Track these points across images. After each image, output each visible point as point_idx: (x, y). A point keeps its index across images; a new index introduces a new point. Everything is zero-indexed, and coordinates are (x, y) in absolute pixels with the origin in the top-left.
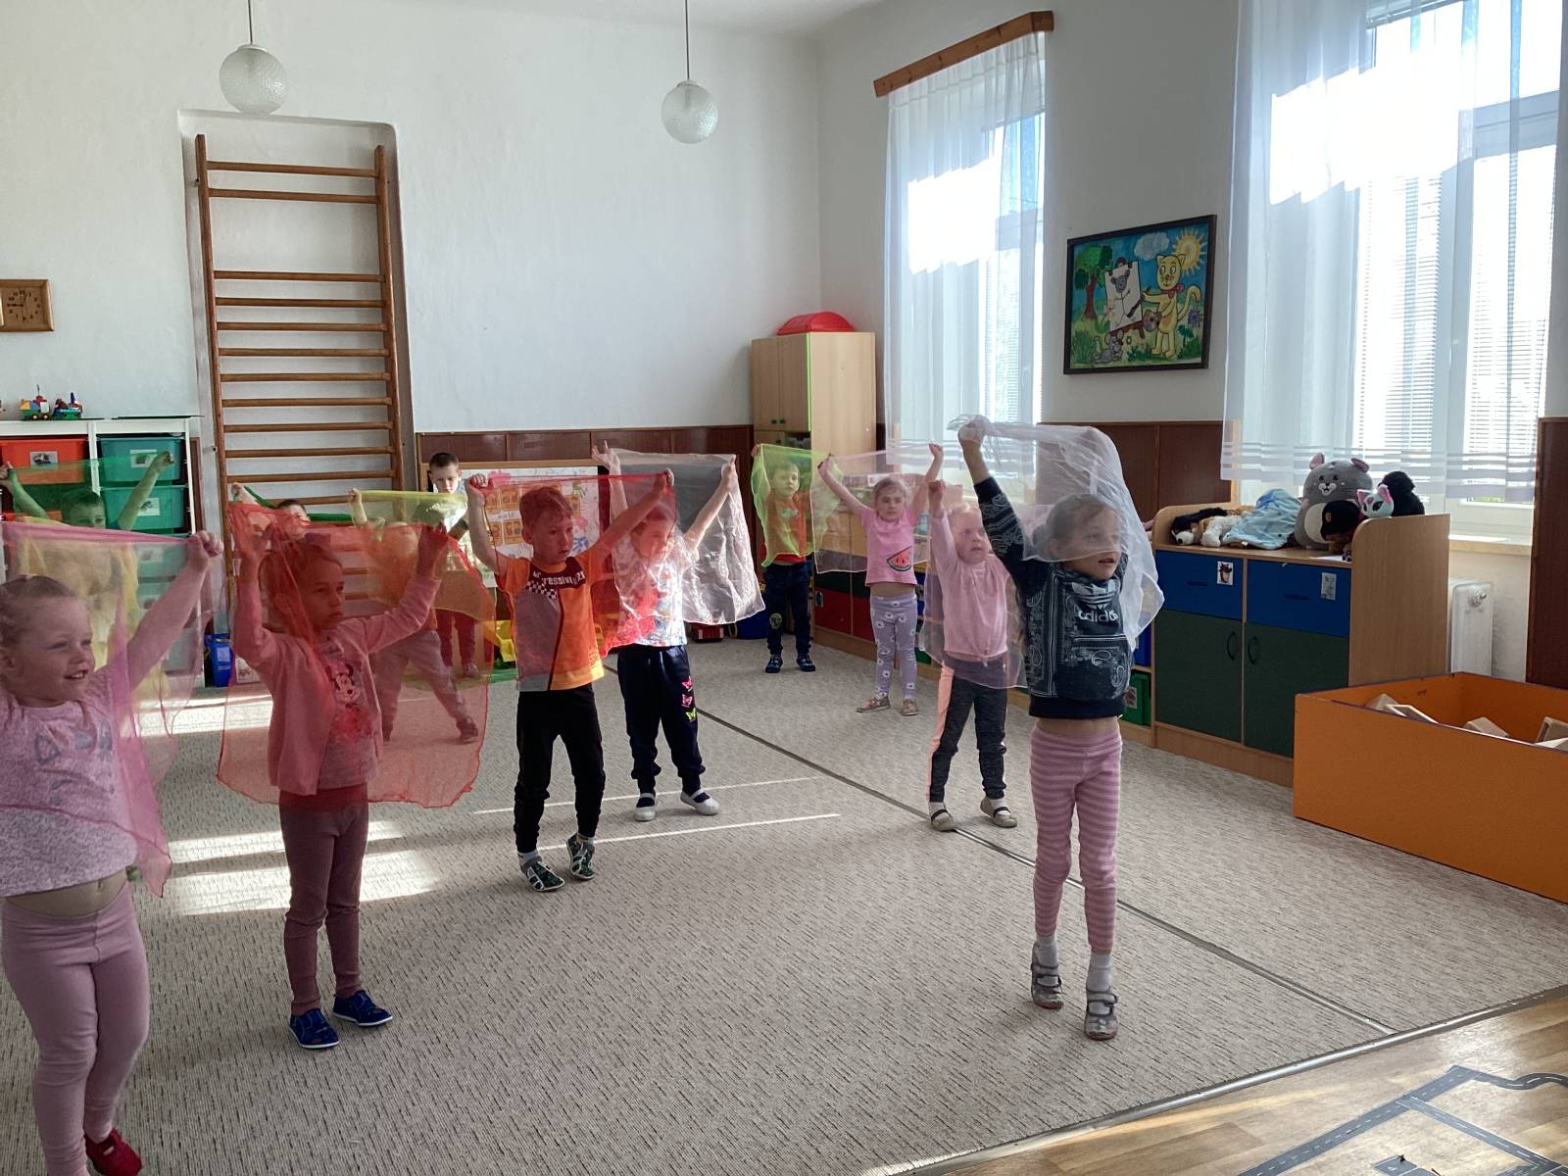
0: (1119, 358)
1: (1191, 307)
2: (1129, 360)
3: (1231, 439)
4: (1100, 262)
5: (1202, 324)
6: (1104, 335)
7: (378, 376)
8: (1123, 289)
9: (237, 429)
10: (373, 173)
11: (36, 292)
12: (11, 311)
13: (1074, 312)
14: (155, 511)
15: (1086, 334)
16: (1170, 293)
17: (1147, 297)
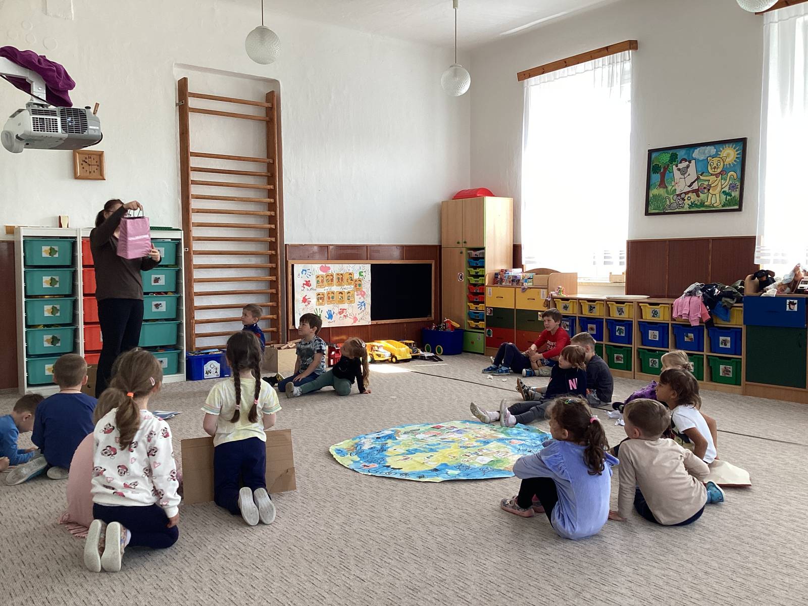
0: (683, 207)
1: (730, 182)
2: (689, 208)
3: (759, 244)
4: (669, 161)
5: (738, 190)
6: (672, 196)
7: (268, 213)
8: (685, 173)
9: (199, 239)
10: (269, 105)
11: (97, 158)
12: (83, 168)
13: (651, 185)
14: (162, 282)
15: (660, 196)
16: (717, 175)
17: (701, 177)
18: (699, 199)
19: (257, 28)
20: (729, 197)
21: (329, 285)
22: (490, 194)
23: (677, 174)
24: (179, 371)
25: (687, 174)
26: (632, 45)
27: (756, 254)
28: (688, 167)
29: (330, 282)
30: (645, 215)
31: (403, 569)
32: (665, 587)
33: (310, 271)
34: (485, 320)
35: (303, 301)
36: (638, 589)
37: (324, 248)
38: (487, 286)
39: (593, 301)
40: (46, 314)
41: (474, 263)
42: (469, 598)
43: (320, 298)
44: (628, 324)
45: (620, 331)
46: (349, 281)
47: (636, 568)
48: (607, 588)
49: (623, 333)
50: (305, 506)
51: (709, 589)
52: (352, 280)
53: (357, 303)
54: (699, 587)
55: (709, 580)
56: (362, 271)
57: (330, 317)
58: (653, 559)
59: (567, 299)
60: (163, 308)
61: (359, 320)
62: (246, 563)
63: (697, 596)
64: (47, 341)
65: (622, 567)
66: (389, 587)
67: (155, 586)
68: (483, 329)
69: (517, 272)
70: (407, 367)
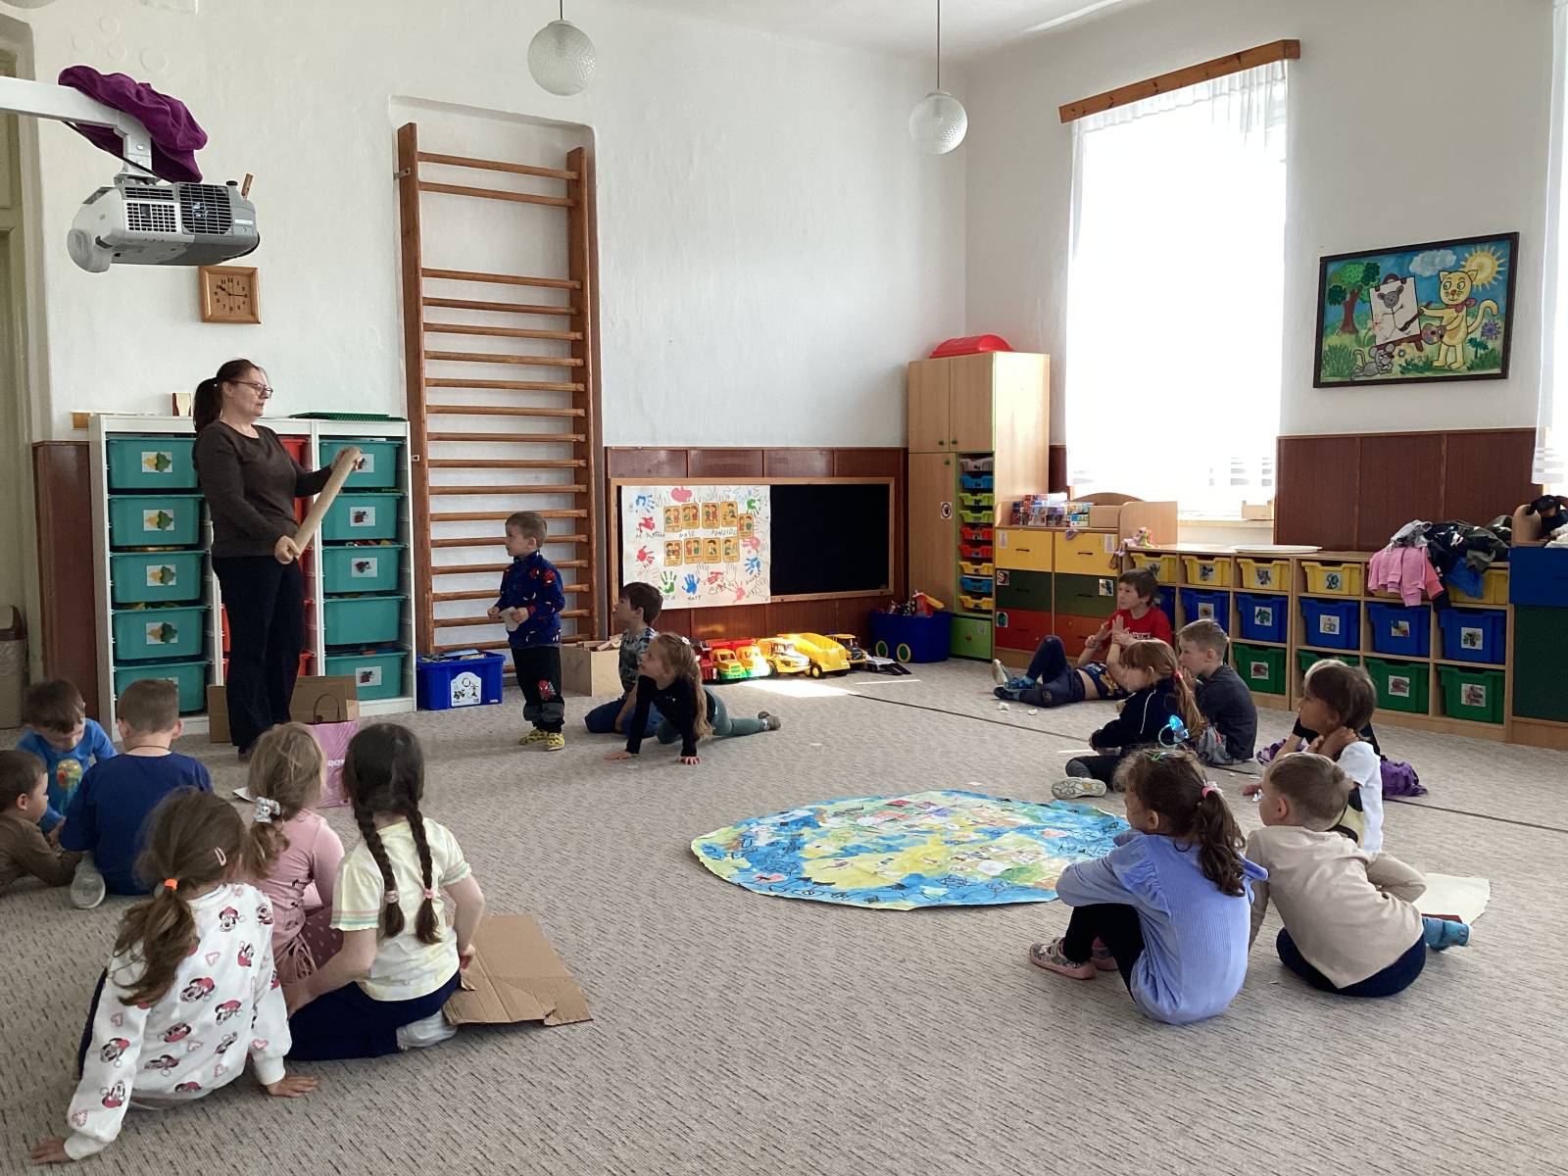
0: (1389, 371)
1: (1485, 321)
2: (1402, 373)
3: (1542, 444)
4: (1362, 278)
5: (1501, 337)
6: (1367, 349)
7: (572, 386)
8: (1394, 304)
9: (440, 437)
10: (573, 175)
11: (243, 281)
12: (218, 301)
13: (1327, 327)
14: (370, 520)
15: (1343, 348)
16: (1458, 308)
17: (1427, 312)
18: (1422, 354)
19: (550, 24)
20: (1481, 352)
21: (689, 526)
22: (1004, 347)
23: (1378, 306)
24: (403, 692)
25: (1398, 305)
26: (1289, 50)
27: (1536, 464)
28: (1400, 290)
29: (692, 521)
30: (1314, 387)
31: (841, 1077)
32: (1356, 1119)
33: (650, 499)
34: (994, 595)
35: (638, 557)
36: (1304, 1122)
37: (678, 455)
38: (997, 528)
39: (1210, 557)
40: (152, 582)
41: (972, 483)
42: (972, 1135)
43: (672, 550)
44: (1279, 603)
45: (1264, 617)
46: (729, 518)
47: (1299, 1080)
48: (1240, 1118)
49: (1268, 620)
50: (649, 952)
51: (1444, 1122)
52: (733, 516)
53: (743, 560)
54: (1422, 1118)
55: (1444, 1106)
56: (753, 499)
57: (692, 587)
58: (1332, 1063)
59: (1157, 554)
60: (372, 571)
61: (747, 592)
62: (538, 1063)
63: (1421, 1136)
64: (153, 633)
65: (1272, 1079)
66: (816, 1111)
67: (368, 1103)
68: (989, 612)
69: (1057, 500)
70: (843, 687)
